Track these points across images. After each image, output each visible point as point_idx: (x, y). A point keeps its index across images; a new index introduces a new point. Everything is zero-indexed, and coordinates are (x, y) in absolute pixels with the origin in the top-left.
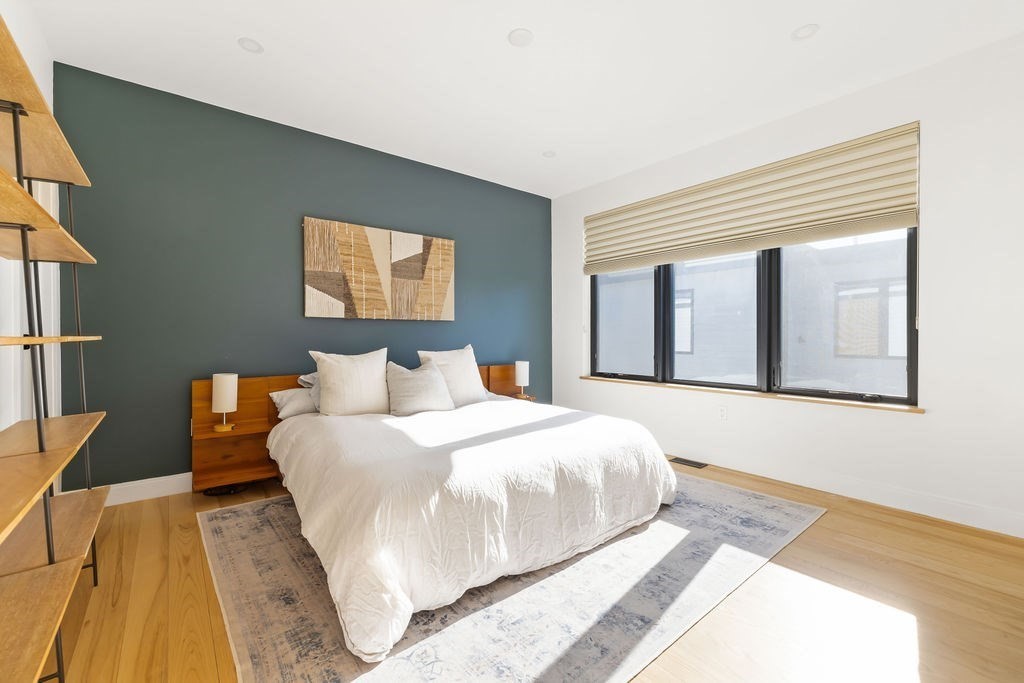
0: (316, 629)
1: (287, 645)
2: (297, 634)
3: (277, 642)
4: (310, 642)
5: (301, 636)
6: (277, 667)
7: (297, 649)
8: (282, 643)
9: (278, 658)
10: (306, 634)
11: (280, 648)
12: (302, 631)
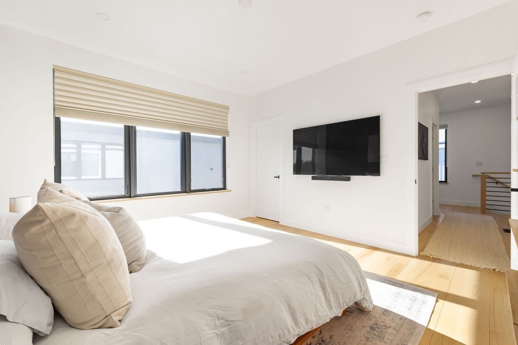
0: (369, 329)
1: (387, 336)
2: (378, 336)
3: (389, 341)
4: (377, 328)
5: (377, 334)
6: (399, 333)
7: (385, 331)
8: (388, 339)
9: (395, 336)
10: (375, 332)
11: (390, 338)
12: (375, 335)
